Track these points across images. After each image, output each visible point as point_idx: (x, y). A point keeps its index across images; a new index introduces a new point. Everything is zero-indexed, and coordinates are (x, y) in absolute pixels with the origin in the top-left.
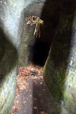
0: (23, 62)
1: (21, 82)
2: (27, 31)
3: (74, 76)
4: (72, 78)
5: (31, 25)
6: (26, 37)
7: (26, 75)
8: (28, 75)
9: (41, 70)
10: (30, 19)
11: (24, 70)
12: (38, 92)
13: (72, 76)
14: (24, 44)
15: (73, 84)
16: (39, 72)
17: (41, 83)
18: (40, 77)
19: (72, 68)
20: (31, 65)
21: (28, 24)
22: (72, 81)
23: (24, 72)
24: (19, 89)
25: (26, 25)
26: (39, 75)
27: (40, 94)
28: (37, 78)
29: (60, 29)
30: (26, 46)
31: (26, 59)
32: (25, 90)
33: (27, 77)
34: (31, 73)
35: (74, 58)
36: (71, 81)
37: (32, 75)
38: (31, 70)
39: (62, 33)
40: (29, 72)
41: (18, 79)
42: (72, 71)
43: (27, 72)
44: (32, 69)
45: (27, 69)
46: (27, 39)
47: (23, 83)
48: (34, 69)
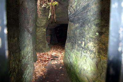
0: (44, 47)
1: (39, 68)
2: (43, 14)
3: (87, 58)
4: (86, 60)
5: (47, 8)
6: (43, 21)
7: (45, 61)
8: (48, 60)
9: (63, 53)
10: (45, 2)
11: (44, 55)
12: (56, 77)
13: (85, 58)
14: (42, 28)
15: (86, 66)
16: (61, 56)
17: (61, 68)
18: (60, 61)
19: (84, 50)
20: (53, 49)
21: (44, 7)
22: (86, 64)
23: (43, 58)
24: (36, 76)
25: (42, 8)
26: (60, 59)
27: (58, 79)
28: (57, 62)
29: (71, 8)
30: (45, 30)
31: (46, 43)
32: (43, 76)
33: (47, 62)
34: (51, 58)
35: (85, 39)
36: (84, 63)
37: (52, 60)
38: (52, 55)
39: (73, 13)
40: (49, 57)
41: (36, 66)
42: (84, 53)
43: (47, 57)
44: (53, 53)
45: (48, 54)
46: (45, 23)
47: (41, 69)
48: (55, 54)
